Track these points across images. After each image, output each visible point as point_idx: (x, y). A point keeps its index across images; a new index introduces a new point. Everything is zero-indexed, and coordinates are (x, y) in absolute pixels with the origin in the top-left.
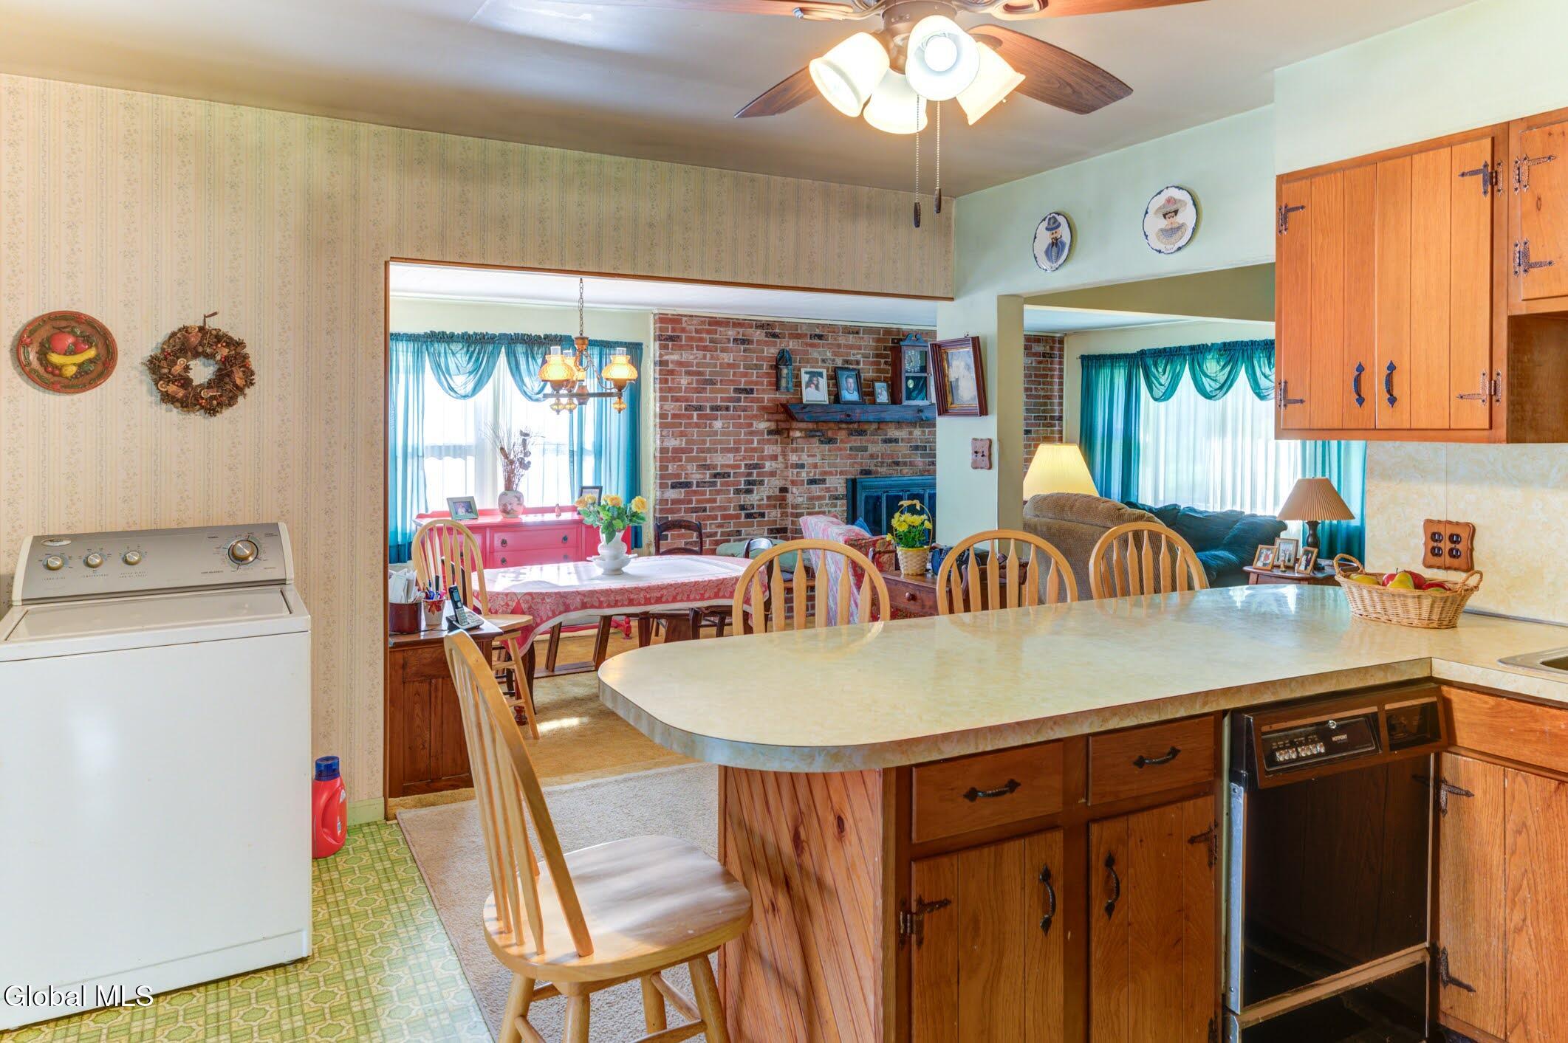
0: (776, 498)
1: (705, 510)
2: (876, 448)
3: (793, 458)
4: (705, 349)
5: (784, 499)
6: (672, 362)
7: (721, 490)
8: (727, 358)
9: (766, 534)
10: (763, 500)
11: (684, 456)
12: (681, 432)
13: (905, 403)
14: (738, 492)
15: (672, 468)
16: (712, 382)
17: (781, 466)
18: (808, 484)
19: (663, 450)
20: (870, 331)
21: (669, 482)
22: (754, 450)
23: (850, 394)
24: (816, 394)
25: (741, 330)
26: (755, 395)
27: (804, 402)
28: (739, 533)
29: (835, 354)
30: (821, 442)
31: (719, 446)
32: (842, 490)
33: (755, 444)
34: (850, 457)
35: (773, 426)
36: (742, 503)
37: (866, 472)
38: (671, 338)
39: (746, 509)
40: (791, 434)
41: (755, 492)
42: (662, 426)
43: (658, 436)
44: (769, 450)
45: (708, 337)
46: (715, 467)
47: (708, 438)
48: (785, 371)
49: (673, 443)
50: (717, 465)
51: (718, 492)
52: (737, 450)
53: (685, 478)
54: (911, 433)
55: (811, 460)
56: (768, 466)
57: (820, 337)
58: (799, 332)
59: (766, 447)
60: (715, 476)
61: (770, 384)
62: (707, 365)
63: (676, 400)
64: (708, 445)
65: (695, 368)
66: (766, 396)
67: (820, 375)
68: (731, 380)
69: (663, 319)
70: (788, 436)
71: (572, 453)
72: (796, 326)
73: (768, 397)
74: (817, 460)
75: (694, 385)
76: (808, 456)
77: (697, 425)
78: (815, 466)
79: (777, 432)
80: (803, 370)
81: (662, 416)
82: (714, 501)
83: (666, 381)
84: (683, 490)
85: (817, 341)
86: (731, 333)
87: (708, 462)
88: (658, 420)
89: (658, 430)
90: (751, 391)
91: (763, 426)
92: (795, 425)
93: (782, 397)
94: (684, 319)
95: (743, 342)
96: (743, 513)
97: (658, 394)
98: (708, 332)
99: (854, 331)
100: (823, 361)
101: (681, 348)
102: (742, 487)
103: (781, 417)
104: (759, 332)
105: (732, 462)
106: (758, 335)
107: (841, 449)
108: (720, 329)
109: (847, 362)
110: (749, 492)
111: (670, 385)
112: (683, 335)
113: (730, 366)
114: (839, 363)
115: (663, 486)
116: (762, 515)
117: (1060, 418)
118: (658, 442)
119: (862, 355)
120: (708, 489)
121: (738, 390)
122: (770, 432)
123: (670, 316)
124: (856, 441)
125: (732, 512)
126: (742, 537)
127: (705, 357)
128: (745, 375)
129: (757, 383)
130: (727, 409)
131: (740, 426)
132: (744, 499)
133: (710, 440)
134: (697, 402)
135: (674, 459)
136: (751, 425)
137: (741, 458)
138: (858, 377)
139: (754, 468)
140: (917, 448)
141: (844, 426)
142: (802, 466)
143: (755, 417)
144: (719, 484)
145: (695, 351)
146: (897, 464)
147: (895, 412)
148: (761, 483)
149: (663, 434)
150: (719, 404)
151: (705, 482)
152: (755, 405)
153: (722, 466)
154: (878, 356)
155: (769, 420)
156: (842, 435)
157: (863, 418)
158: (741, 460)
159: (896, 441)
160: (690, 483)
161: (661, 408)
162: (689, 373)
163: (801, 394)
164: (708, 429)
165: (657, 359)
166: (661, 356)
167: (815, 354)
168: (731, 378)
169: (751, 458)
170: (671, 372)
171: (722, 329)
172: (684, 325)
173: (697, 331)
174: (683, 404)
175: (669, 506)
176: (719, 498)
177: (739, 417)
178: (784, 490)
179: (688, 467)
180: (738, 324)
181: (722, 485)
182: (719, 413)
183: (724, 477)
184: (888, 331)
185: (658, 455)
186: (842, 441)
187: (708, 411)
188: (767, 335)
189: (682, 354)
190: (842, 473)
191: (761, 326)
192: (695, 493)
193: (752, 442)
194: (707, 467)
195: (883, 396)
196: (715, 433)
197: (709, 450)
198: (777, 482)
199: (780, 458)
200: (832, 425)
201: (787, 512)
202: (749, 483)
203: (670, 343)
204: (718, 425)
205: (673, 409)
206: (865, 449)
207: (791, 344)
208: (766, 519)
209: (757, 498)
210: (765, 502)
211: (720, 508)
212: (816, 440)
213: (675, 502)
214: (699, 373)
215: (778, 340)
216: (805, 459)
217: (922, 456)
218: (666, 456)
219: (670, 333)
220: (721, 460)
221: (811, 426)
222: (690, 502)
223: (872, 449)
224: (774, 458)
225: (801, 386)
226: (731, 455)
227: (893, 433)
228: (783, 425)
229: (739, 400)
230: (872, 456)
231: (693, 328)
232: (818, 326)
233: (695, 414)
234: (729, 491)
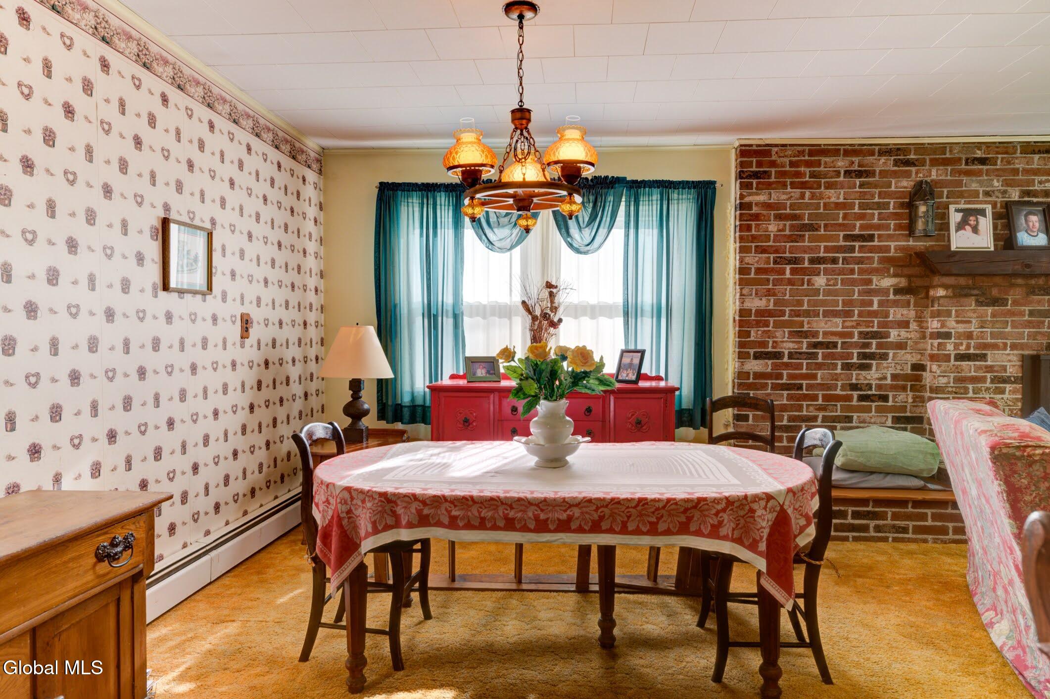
0: (906, 377)
1: (800, 387)
3: (934, 325)
4: (804, 185)
5: (919, 378)
6: (756, 204)
7: (824, 364)
8: (835, 196)
9: (889, 423)
10: (885, 378)
11: (771, 320)
12: (769, 290)
14: (847, 367)
15: (755, 335)
16: (812, 228)
17: (914, 335)
18: (956, 360)
19: (744, 312)
21: (752, 351)
22: (875, 314)
23: (1033, 237)
24: (973, 239)
25: (856, 160)
26: (876, 243)
27: (953, 248)
28: (849, 419)
30: (979, 303)
31: (821, 309)
32: (1014, 370)
33: (875, 307)
34: (1030, 324)
35: (903, 282)
36: (854, 381)
38: (756, 175)
39: (861, 390)
40: (932, 293)
41: (874, 368)
42: (743, 283)
43: (738, 295)
44: (896, 314)
45: (808, 170)
46: (815, 334)
47: (806, 299)
48: (922, 209)
49: (756, 303)
50: (817, 332)
51: (819, 366)
52: (848, 314)
53: (773, 347)
55: (961, 328)
57: (983, 161)
58: (948, 155)
59: (892, 311)
60: (816, 345)
61: (899, 227)
62: (807, 206)
63: (764, 250)
64: (805, 307)
65: (788, 211)
66: (893, 245)
67: (982, 212)
68: (840, 225)
69: (745, 151)
70: (927, 296)
72: (943, 148)
73: (896, 244)
74: (973, 328)
75: (787, 232)
76: (958, 322)
77: (790, 282)
78: (969, 336)
79: (908, 290)
80: (952, 208)
81: (743, 270)
82: (814, 377)
83: (749, 228)
84: (770, 362)
85: (978, 166)
86: (842, 163)
87: (805, 329)
88: (737, 276)
89: (738, 287)
91: (887, 282)
92: (937, 280)
93: (917, 244)
94: (775, 149)
95: (859, 174)
96: (855, 394)
97: (738, 244)
98: (808, 164)
100: (988, 194)
101: (769, 186)
102: (855, 360)
103: (916, 270)
104: (883, 160)
105: (840, 329)
106: (883, 163)
107: (1012, 313)
108: (824, 159)
109: (1026, 193)
110: (867, 367)
111: (753, 232)
112: (773, 170)
113: (838, 206)
114: (1013, 196)
115: (742, 356)
116: (885, 398)
118: (738, 303)
120: (805, 362)
121: (848, 238)
122: (898, 291)
123: (754, 148)
124: (1040, 302)
125: (839, 392)
126: (854, 424)
127: (802, 196)
128: (862, 217)
129: (878, 227)
130: (834, 261)
131: (853, 282)
132: (855, 376)
133: (809, 301)
134: (790, 253)
135: (758, 324)
136: (870, 282)
137: (854, 324)
138: (1048, 213)
139: (873, 338)
141: (1020, 280)
142: (948, 335)
143: (876, 271)
144: (820, 356)
145: (789, 190)
148: (884, 357)
149: (745, 292)
150: (822, 255)
151: (800, 353)
152: (876, 256)
153: (825, 334)
155: (895, 275)
156: (1016, 293)
158: (853, 327)
160: (779, 353)
161: (741, 261)
162: (779, 217)
163: (949, 240)
164: (805, 286)
165: (738, 201)
166: (742, 197)
167: (974, 185)
168: (841, 221)
169: (869, 324)
170: (756, 217)
171: (827, 159)
172: (774, 158)
173: (792, 164)
174: (772, 256)
175: (751, 380)
176: (820, 373)
177: (852, 271)
178: (919, 367)
179: (778, 334)
180: (851, 151)
181: (825, 357)
182: (822, 266)
183: (828, 348)
185: (737, 318)
186: (1016, 302)
187: (806, 265)
188: (897, 163)
189: (770, 194)
190: (1014, 346)
191: (886, 151)
192: (787, 366)
193: (871, 303)
194: (804, 334)
196: (817, 292)
197: (807, 313)
198: (909, 357)
199: (913, 326)
200: (998, 280)
201: (922, 397)
202: (865, 356)
203: (755, 182)
204: (820, 281)
205: (757, 262)
207: (934, 172)
208: (890, 403)
209: (877, 376)
210: (889, 381)
211: (822, 387)
212: (972, 301)
213: (758, 375)
214: (794, 217)
215: (913, 169)
216: (953, 326)
218: (745, 319)
219: (754, 169)
220: (824, 326)
221: (962, 281)
222: (779, 376)
224: (904, 324)
225: (948, 229)
226: (839, 321)
228: (918, 282)
229: (852, 249)
231: (787, 160)
232: (979, 145)
233: (788, 267)
234: (836, 365)
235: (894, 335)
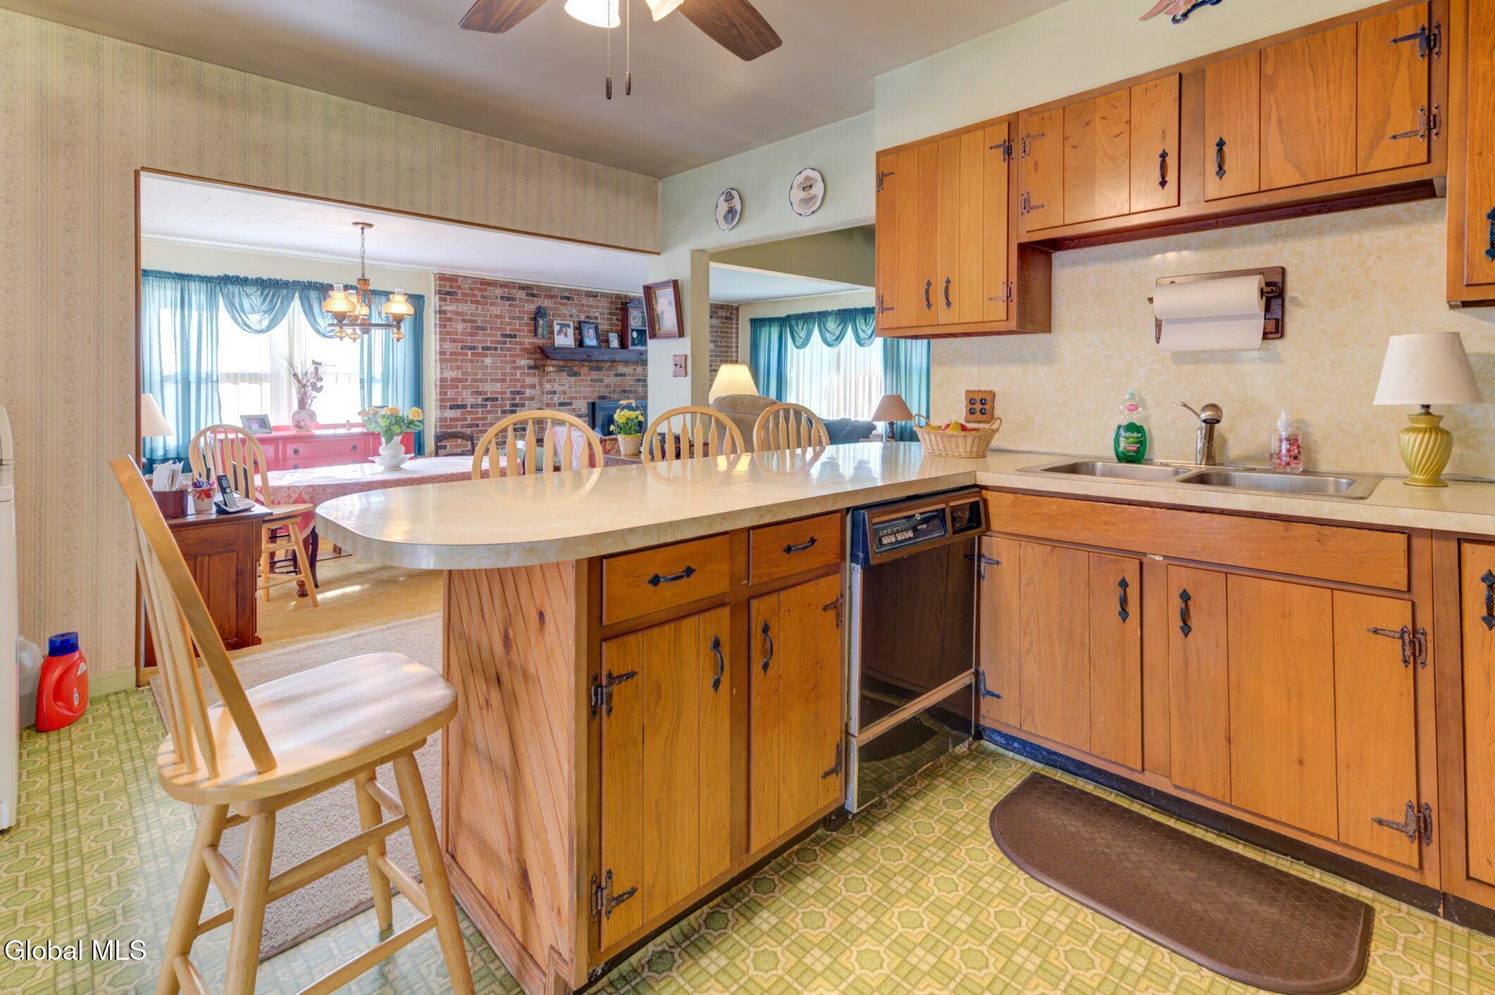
2: (610, 379)
3: (548, 387)
4: (477, 302)
6: (450, 312)
7: (491, 411)
8: (495, 310)
11: (460, 384)
12: (458, 366)
13: (631, 348)
15: (450, 394)
16: (483, 329)
17: (538, 393)
18: (559, 406)
19: (443, 380)
20: (604, 295)
21: (448, 404)
22: (516, 380)
23: (591, 341)
24: (565, 340)
25: (506, 290)
26: (518, 340)
27: (556, 345)
29: (580, 311)
30: (569, 375)
31: (489, 378)
32: (585, 410)
33: (518, 376)
34: (591, 386)
35: (532, 363)
37: (603, 398)
38: (449, 293)
40: (546, 369)
42: (442, 361)
43: (438, 369)
44: (529, 380)
45: (479, 293)
46: (486, 393)
47: (480, 371)
48: (541, 322)
49: (450, 374)
50: (487, 391)
51: (489, 412)
52: (504, 380)
53: (461, 401)
54: (635, 370)
55: (561, 388)
56: (528, 392)
57: (568, 298)
58: (552, 294)
59: (527, 379)
60: (486, 400)
61: (529, 331)
62: (480, 315)
63: (455, 341)
64: (480, 377)
65: (469, 317)
66: (526, 341)
67: (568, 326)
68: (498, 328)
69: (442, 278)
70: (544, 371)
71: (362, 381)
72: (550, 289)
73: (529, 341)
74: (566, 388)
75: (469, 331)
76: (559, 385)
77: (471, 361)
78: (565, 393)
79: (535, 367)
80: (555, 322)
81: (442, 353)
82: (485, 418)
83: (445, 326)
84: (459, 410)
85: (566, 301)
86: (499, 292)
87: (480, 389)
88: (438, 357)
89: (438, 364)
90: (515, 336)
91: (524, 362)
92: (549, 362)
93: (539, 342)
94: (459, 278)
95: (508, 299)
97: (438, 336)
98: (480, 290)
99: (593, 295)
100: (571, 316)
101: (457, 301)
103: (539, 356)
104: (520, 292)
105: (499, 390)
106: (521, 294)
107: (583, 380)
108: (489, 288)
109: (588, 317)
111: (448, 329)
112: (459, 291)
113: (498, 316)
114: (583, 318)
115: (442, 407)
118: (438, 373)
119: (601, 314)
120: (480, 410)
121: (503, 335)
122: (530, 368)
123: (448, 276)
124: (595, 375)
127: (477, 309)
128: (510, 324)
129: (519, 330)
130: (496, 349)
131: (506, 362)
133: (482, 373)
134: (471, 343)
135: (452, 387)
136: (514, 362)
137: (507, 386)
138: (596, 329)
139: (517, 395)
140: (639, 380)
141: (586, 364)
142: (555, 393)
143: (518, 356)
144: (489, 406)
145: (469, 304)
146: (625, 391)
147: (623, 355)
148: (523, 405)
149: (443, 367)
150: (489, 345)
151: (478, 404)
152: (518, 347)
153: (492, 392)
154: (610, 314)
155: (528, 359)
156: (584, 370)
157: (600, 358)
158: (506, 388)
159: (625, 375)
160: (465, 405)
161: (441, 346)
162: (464, 321)
163: (554, 340)
164: (480, 364)
165: (438, 309)
166: (440, 306)
167: (564, 310)
168: (499, 325)
169: (515, 386)
170: (450, 320)
172: (459, 283)
173: (471, 289)
174: (460, 345)
175: (448, 423)
176: (489, 416)
177: (506, 356)
179: (464, 393)
180: (504, 285)
181: (491, 406)
182: (489, 352)
183: (493, 401)
184: (618, 297)
185: (438, 383)
186: (584, 375)
187: (480, 350)
188: (527, 294)
189: (458, 306)
190: (584, 398)
191: (522, 287)
192: (470, 412)
193: (516, 375)
194: (480, 393)
195: (615, 342)
196: (486, 367)
197: (481, 381)
199: (538, 387)
200: (576, 363)
202: (513, 405)
203: (448, 297)
204: (488, 361)
205: (451, 348)
206: (602, 381)
207: (546, 302)
212: (565, 373)
213: (452, 420)
214: (473, 321)
215: (536, 299)
216: (557, 387)
218: (444, 384)
219: (447, 289)
220: (491, 388)
221: (561, 363)
222: (465, 419)
223: (607, 380)
224: (533, 387)
225: (553, 334)
226: (499, 385)
227: (622, 369)
228: (540, 363)
229: (505, 343)
230: (607, 386)
231: (467, 286)
232: (566, 290)
233: (469, 352)
234: (497, 412)
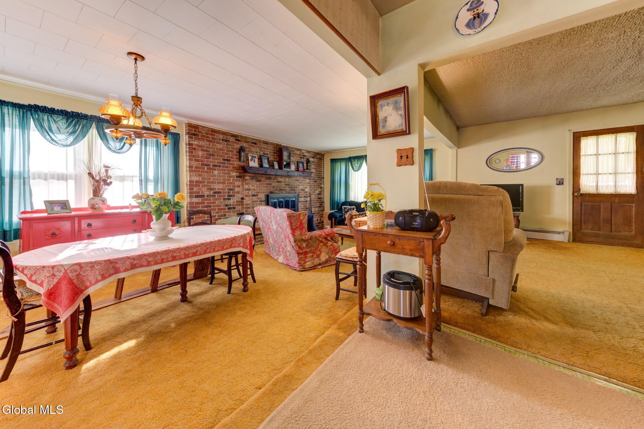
0: (239, 202)
1: (210, 206)
2: (275, 184)
3: (246, 187)
4: (210, 141)
5: (243, 202)
6: (195, 145)
7: (218, 199)
8: (219, 146)
9: (236, 215)
10: (234, 202)
11: (201, 184)
12: (200, 174)
13: (284, 169)
14: (224, 199)
15: (195, 189)
16: (213, 155)
17: (241, 190)
18: (252, 196)
19: (191, 182)
20: (272, 144)
21: (194, 195)
22: (231, 183)
23: (266, 165)
24: (254, 164)
25: (225, 136)
26: (231, 162)
28: (225, 215)
29: (260, 150)
30: (256, 181)
31: (216, 181)
32: (264, 199)
33: (231, 181)
34: (266, 187)
35: (238, 174)
36: (226, 204)
37: (272, 193)
38: (194, 134)
39: (228, 206)
40: (245, 178)
41: (232, 199)
42: (190, 171)
43: (188, 176)
45: (211, 136)
46: (215, 189)
47: (212, 178)
48: (243, 154)
49: (195, 179)
50: (215, 188)
51: (216, 199)
52: (224, 183)
53: (202, 194)
54: (285, 180)
55: (253, 188)
57: (255, 143)
58: (247, 140)
59: (236, 182)
60: (215, 193)
61: (236, 158)
62: (211, 148)
63: (198, 161)
64: (212, 180)
65: (205, 149)
66: (235, 163)
67: (255, 157)
68: (221, 155)
69: (190, 125)
70: (244, 179)
71: (141, 180)
72: (246, 138)
73: (236, 163)
74: (255, 187)
75: (205, 156)
76: (252, 186)
77: (207, 172)
78: (254, 190)
79: (240, 177)
80: (249, 155)
81: (190, 167)
82: (215, 203)
83: (192, 152)
84: (201, 199)
85: (254, 145)
86: (221, 137)
87: (212, 187)
88: (188, 169)
89: (188, 173)
90: (229, 160)
91: (234, 174)
92: (247, 174)
93: (242, 164)
94: (201, 127)
95: (226, 141)
96: (227, 207)
97: (188, 158)
98: (211, 135)
99: (266, 143)
100: (256, 152)
101: (199, 139)
102: (226, 197)
103: (241, 171)
104: (232, 138)
105: (222, 188)
106: (232, 139)
107: (263, 184)
108: (216, 134)
109: (264, 154)
110: (229, 199)
111: (194, 154)
112: (200, 134)
113: (220, 149)
114: (262, 154)
115: (191, 197)
116: (234, 208)
117: (324, 178)
118: (188, 178)
119: (270, 152)
120: (212, 198)
121: (223, 159)
122: (237, 177)
123: (193, 125)
124: (268, 181)
125: (222, 207)
126: (227, 217)
127: (210, 145)
128: (227, 154)
129: (232, 158)
130: (220, 166)
131: (225, 174)
132: (227, 202)
133: (213, 178)
134: (206, 162)
135: (196, 186)
136: (230, 173)
137: (226, 186)
138: (268, 159)
139: (231, 190)
140: (287, 185)
141: (264, 176)
142: (250, 190)
143: (231, 170)
144: (216, 196)
145: (205, 141)
146: (281, 190)
147: (280, 172)
148: (234, 196)
149: (191, 174)
150: (216, 164)
151: (210, 195)
152: (231, 166)
153: (218, 189)
154: (274, 153)
155: (236, 172)
156: (263, 179)
157: (271, 173)
158: (226, 187)
159: (281, 182)
160: (204, 195)
161: (190, 163)
162: (202, 150)
163: (249, 164)
164: (211, 174)
165: (187, 142)
166: (189, 141)
167: (253, 149)
168: (221, 154)
169: (230, 186)
170: (195, 149)
171: (217, 134)
172: (200, 130)
173: (206, 133)
174: (200, 163)
175: (194, 205)
176: (216, 201)
177: (225, 170)
178: (242, 199)
179: (203, 189)
180: (224, 133)
181: (218, 197)
182: (216, 168)
183: (219, 193)
184: (277, 145)
185: (188, 183)
186: (263, 181)
187: (212, 167)
188: (236, 139)
189: (199, 142)
190: (263, 192)
191: (233, 136)
192: (206, 199)
193: (230, 180)
194: (211, 189)
195: (276, 166)
196: (215, 176)
197: (212, 183)
198: (240, 196)
199: (241, 187)
200: (260, 175)
201: (244, 207)
202: (229, 196)
203: (194, 137)
204: (216, 172)
205: (195, 164)
206: (271, 184)
207: (244, 144)
208: (236, 210)
209: (233, 201)
210: (235, 203)
211: (218, 206)
212: (254, 180)
213: (197, 203)
214: (207, 151)
215: (240, 142)
216: (251, 187)
217: (289, 187)
218: (192, 184)
219: (193, 132)
220: (218, 187)
221: (252, 175)
222: (204, 203)
223: (273, 184)
224: (239, 186)
225: (248, 160)
226: (222, 185)
227: (280, 179)
228: (242, 174)
229: (225, 163)
230: (273, 187)
231: (204, 132)
232: (254, 139)
233: (206, 167)
234: (221, 199)
235: (237, 189)
